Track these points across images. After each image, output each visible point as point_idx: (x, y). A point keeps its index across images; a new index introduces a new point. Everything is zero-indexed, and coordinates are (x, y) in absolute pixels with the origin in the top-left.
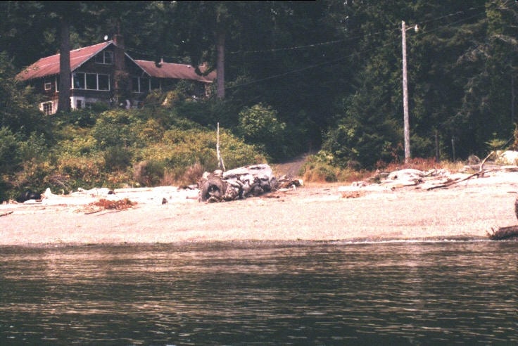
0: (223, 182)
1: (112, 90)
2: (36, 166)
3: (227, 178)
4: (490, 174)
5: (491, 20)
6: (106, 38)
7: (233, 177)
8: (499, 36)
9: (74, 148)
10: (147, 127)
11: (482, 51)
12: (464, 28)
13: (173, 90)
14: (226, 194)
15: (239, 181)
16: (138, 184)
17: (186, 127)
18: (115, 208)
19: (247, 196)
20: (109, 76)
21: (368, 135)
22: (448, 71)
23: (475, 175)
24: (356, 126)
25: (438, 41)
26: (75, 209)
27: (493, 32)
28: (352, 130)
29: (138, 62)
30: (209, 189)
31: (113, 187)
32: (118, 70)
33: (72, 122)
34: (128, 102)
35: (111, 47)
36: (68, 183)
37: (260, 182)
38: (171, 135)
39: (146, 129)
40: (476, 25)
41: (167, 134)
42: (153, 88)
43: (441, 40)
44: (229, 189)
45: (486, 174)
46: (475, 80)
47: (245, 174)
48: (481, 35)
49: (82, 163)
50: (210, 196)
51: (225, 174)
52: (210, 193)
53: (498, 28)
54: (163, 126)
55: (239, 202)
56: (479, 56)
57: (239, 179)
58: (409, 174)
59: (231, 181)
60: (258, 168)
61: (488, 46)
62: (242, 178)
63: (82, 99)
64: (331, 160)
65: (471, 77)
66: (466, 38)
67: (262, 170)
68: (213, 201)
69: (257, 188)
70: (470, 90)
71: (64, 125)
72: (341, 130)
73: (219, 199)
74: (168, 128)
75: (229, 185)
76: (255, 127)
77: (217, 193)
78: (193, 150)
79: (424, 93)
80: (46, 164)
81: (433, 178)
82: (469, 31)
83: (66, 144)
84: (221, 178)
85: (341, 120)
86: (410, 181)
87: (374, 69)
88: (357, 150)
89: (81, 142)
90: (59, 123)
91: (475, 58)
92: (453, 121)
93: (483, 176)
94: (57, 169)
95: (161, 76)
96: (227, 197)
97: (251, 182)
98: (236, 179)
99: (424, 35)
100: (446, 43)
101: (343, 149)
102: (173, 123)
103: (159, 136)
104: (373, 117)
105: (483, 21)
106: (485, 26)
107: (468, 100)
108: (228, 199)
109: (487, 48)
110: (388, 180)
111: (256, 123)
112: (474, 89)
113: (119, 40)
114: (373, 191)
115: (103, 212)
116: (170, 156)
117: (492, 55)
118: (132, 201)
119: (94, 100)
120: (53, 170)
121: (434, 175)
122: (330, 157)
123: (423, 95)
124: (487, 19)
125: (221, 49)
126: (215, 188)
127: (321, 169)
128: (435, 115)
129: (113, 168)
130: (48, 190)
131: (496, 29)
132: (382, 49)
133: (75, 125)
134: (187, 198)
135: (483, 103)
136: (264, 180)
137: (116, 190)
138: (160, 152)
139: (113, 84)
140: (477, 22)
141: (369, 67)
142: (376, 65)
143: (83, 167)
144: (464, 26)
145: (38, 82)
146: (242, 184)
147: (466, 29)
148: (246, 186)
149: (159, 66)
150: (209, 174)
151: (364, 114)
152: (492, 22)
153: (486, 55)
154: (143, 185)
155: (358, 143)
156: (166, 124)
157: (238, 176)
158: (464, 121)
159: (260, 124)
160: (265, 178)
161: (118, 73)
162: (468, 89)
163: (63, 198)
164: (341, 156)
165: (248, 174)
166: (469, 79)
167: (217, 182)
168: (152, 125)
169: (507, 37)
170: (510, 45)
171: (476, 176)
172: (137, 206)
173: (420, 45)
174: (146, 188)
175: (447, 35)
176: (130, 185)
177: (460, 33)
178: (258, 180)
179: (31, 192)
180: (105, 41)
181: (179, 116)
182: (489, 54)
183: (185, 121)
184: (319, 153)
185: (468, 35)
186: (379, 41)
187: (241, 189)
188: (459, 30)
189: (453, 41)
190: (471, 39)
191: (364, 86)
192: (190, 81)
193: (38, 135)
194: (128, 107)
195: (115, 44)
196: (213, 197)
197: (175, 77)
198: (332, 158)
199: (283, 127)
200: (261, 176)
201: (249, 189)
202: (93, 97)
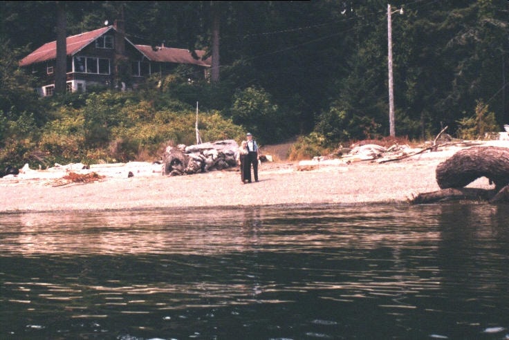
0: (185, 156)
1: (112, 74)
2: (17, 142)
3: (189, 152)
4: (443, 148)
5: (482, 4)
6: (106, 23)
7: (195, 151)
8: (489, 20)
9: (62, 128)
10: (139, 108)
11: (472, 35)
12: (455, 13)
13: (172, 73)
14: (188, 168)
15: (202, 156)
16: (114, 160)
17: (177, 109)
18: (82, 181)
19: (210, 169)
20: (109, 59)
21: (359, 118)
22: (439, 54)
23: (428, 149)
24: (347, 108)
25: (429, 25)
26: (45, 182)
27: (484, 16)
28: (343, 112)
29: (139, 47)
30: (172, 163)
31: (89, 162)
32: (118, 54)
33: (67, 103)
34: (123, 84)
35: (111, 32)
36: (48, 159)
37: (225, 157)
38: (161, 116)
39: (138, 110)
40: (467, 9)
41: (157, 115)
42: (152, 72)
43: (433, 24)
44: (191, 162)
45: (439, 149)
46: (466, 63)
47: (209, 149)
48: (472, 19)
49: (62, 140)
50: (173, 169)
51: (188, 148)
52: (173, 167)
53: (489, 12)
54: (155, 107)
55: (200, 174)
56: (468, 40)
57: (202, 153)
58: (370, 149)
59: (193, 155)
60: (224, 144)
61: (478, 30)
62: (205, 152)
63: (82, 82)
64: (322, 143)
65: (461, 60)
66: (456, 23)
67: (228, 146)
68: (175, 174)
69: (221, 162)
70: (460, 73)
71: (59, 106)
72: (333, 112)
73: (181, 173)
74: (160, 109)
75: (191, 159)
76: (247, 109)
77: (179, 167)
78: (177, 129)
79: (416, 76)
80: (27, 141)
81: (394, 153)
82: (459, 15)
83: (55, 123)
84: (183, 152)
85: (334, 103)
86: (368, 155)
87: (367, 53)
88: (349, 132)
89: (69, 122)
90: (54, 104)
91: (464, 42)
92: (443, 103)
93: (436, 150)
94: (37, 145)
95: (161, 60)
96: (189, 170)
97: (215, 157)
98: (199, 153)
99: (415, 20)
100: (437, 27)
101: (334, 131)
102: (165, 104)
103: (150, 116)
104: (363, 99)
105: (474, 6)
106: (476, 10)
107: (458, 83)
108: (190, 173)
109: (477, 32)
110: (349, 155)
111: (248, 105)
112: (464, 72)
113: (119, 25)
114: (331, 165)
115: (70, 185)
116: (153, 135)
117: (483, 39)
118: (100, 174)
119: (95, 84)
120: (33, 147)
121: (395, 151)
122: (321, 139)
123: (415, 78)
124: (478, 3)
125: (216, 33)
126: (177, 161)
127: (307, 149)
128: (426, 97)
129: (93, 145)
130: (27, 165)
131: (486, 13)
132: (375, 33)
133: (69, 106)
134: (154, 172)
135: (472, 86)
136: (228, 154)
137: (91, 166)
138: (145, 132)
139: (113, 68)
140: (468, 7)
141: (363, 51)
142: (369, 49)
143: (62, 144)
144: (454, 10)
145: (40, 66)
146: (205, 158)
147: (456, 13)
148: (209, 160)
149: (156, 50)
150: (172, 148)
151: (355, 96)
152: (484, 6)
153: (476, 38)
154: (119, 161)
155: (349, 125)
156: (158, 105)
157: (201, 151)
158: (455, 104)
159: (252, 107)
160: (230, 153)
161: (118, 57)
162: (458, 72)
163: (41, 173)
164: (332, 138)
165: (212, 149)
166: (460, 62)
167: (179, 156)
168: (144, 106)
169: (497, 20)
170: (499, 28)
171: (429, 151)
172: (104, 179)
173: (412, 29)
174: (121, 164)
175: (439, 19)
176: (106, 161)
177: (450, 17)
178: (221, 155)
179: (10, 167)
180: (105, 26)
181: (171, 97)
182: (479, 38)
183: (177, 103)
184: (311, 134)
185: (459, 19)
186: (372, 25)
187: (203, 162)
188: (450, 15)
189: (443, 25)
190: (462, 23)
191: (356, 69)
192: (190, 65)
193: (28, 114)
194: (123, 89)
195: (115, 29)
196: (175, 171)
197: (174, 61)
198: (323, 139)
199: (274, 109)
200: (226, 151)
201: (212, 163)
202: (93, 80)
